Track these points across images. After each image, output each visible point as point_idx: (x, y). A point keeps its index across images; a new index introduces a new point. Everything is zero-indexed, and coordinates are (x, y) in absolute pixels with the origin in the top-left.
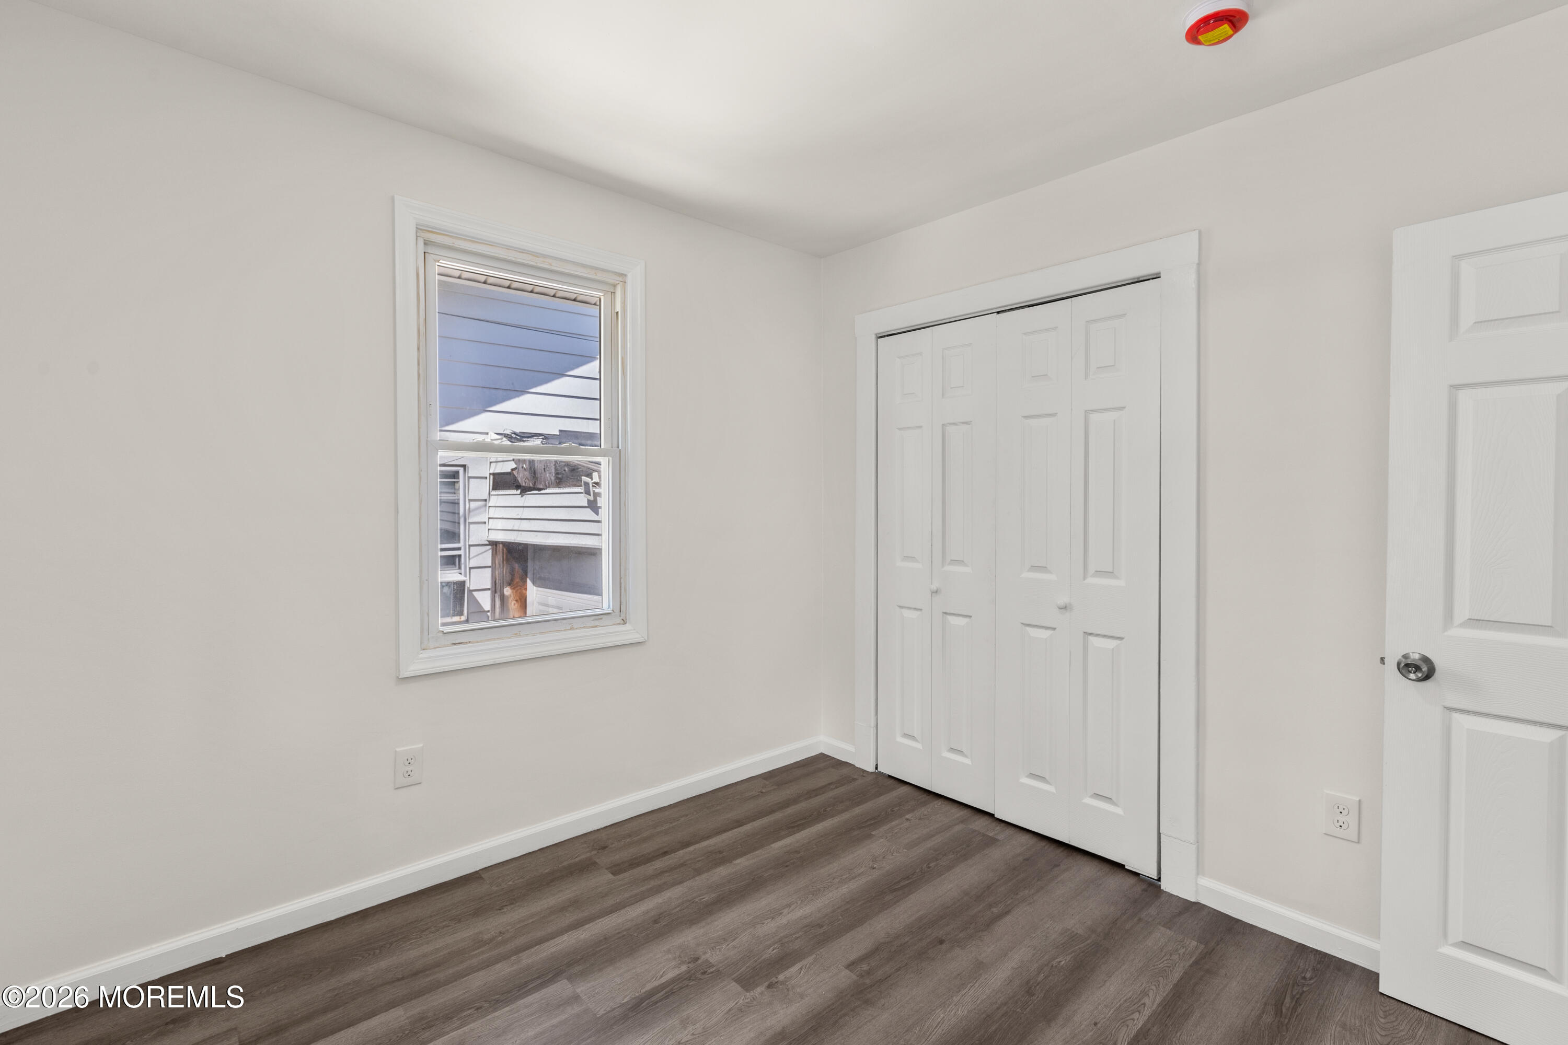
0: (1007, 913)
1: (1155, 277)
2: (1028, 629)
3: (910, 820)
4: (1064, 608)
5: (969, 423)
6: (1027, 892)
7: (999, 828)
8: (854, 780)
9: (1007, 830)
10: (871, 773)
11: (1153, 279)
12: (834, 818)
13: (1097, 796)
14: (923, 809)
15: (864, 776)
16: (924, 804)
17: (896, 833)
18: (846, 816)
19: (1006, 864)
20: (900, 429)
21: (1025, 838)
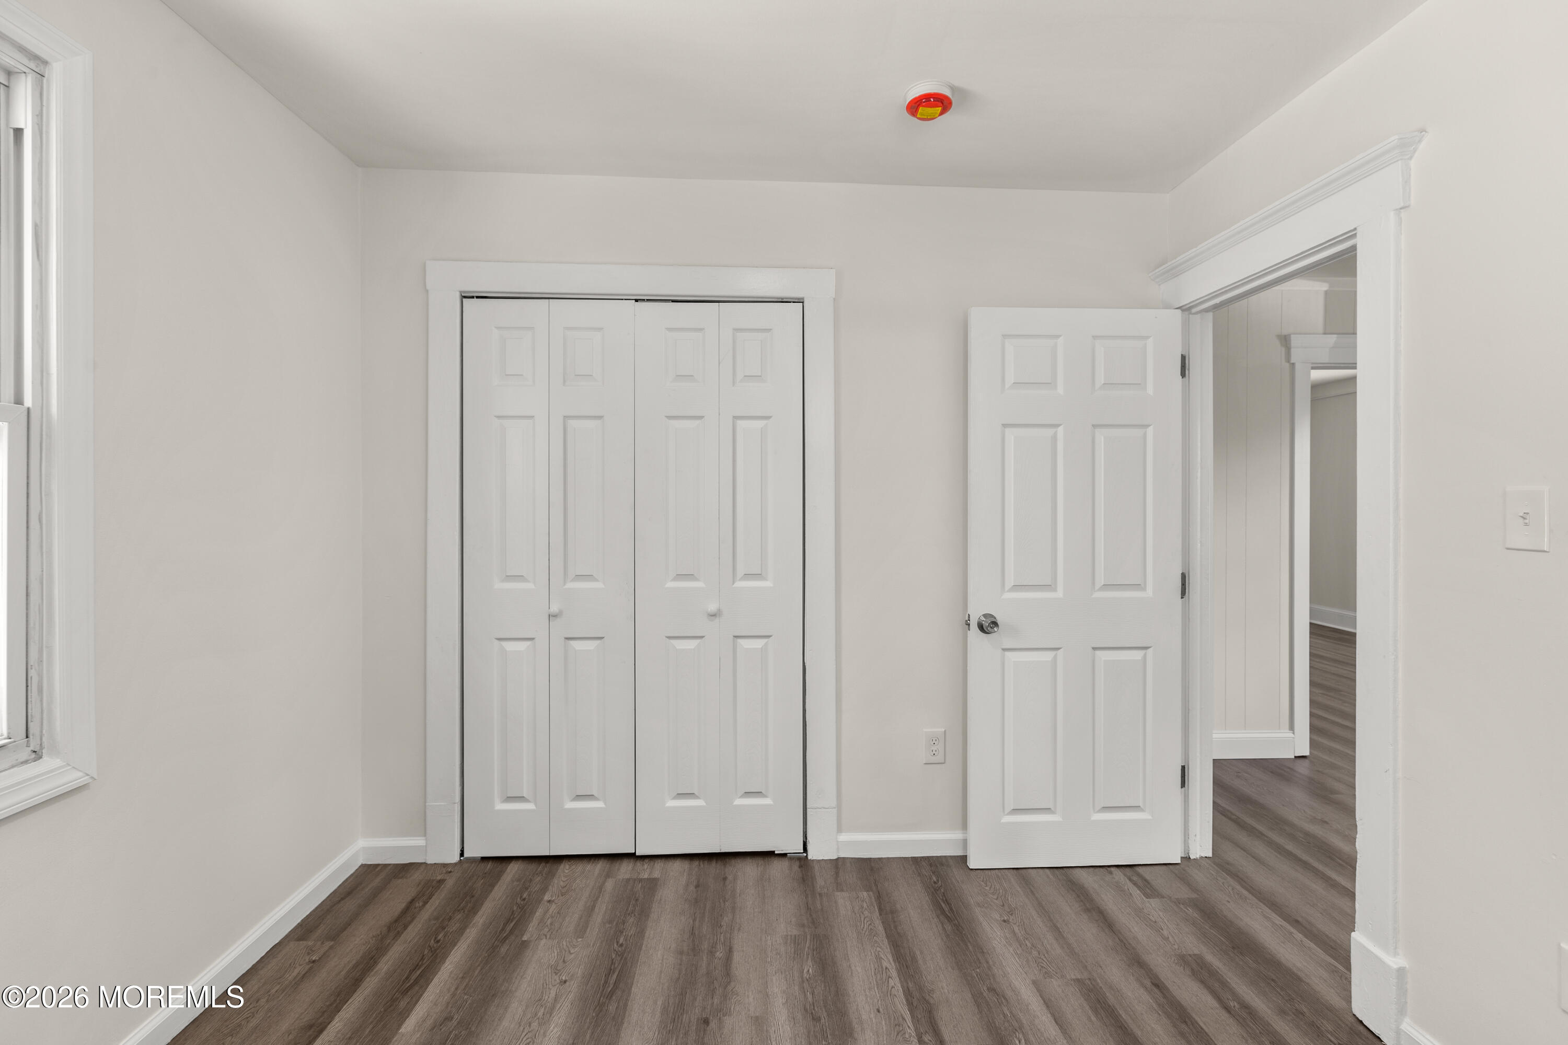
0: (731, 950)
1: (797, 301)
2: (674, 642)
3: (553, 901)
4: (713, 616)
5: (600, 417)
6: (727, 919)
7: (646, 865)
8: (441, 882)
9: (656, 864)
10: (456, 864)
11: (794, 302)
12: (459, 944)
13: (748, 794)
14: (555, 881)
15: (450, 872)
16: (551, 875)
17: (551, 924)
18: (472, 934)
19: (686, 900)
20: (499, 417)
21: (677, 865)
